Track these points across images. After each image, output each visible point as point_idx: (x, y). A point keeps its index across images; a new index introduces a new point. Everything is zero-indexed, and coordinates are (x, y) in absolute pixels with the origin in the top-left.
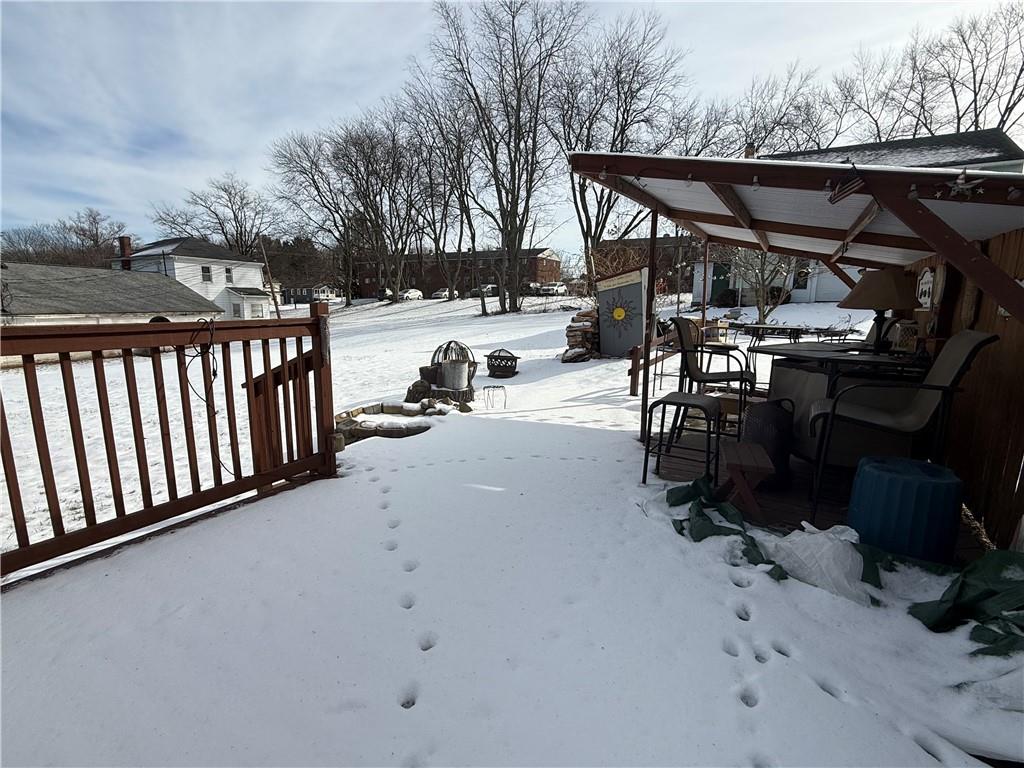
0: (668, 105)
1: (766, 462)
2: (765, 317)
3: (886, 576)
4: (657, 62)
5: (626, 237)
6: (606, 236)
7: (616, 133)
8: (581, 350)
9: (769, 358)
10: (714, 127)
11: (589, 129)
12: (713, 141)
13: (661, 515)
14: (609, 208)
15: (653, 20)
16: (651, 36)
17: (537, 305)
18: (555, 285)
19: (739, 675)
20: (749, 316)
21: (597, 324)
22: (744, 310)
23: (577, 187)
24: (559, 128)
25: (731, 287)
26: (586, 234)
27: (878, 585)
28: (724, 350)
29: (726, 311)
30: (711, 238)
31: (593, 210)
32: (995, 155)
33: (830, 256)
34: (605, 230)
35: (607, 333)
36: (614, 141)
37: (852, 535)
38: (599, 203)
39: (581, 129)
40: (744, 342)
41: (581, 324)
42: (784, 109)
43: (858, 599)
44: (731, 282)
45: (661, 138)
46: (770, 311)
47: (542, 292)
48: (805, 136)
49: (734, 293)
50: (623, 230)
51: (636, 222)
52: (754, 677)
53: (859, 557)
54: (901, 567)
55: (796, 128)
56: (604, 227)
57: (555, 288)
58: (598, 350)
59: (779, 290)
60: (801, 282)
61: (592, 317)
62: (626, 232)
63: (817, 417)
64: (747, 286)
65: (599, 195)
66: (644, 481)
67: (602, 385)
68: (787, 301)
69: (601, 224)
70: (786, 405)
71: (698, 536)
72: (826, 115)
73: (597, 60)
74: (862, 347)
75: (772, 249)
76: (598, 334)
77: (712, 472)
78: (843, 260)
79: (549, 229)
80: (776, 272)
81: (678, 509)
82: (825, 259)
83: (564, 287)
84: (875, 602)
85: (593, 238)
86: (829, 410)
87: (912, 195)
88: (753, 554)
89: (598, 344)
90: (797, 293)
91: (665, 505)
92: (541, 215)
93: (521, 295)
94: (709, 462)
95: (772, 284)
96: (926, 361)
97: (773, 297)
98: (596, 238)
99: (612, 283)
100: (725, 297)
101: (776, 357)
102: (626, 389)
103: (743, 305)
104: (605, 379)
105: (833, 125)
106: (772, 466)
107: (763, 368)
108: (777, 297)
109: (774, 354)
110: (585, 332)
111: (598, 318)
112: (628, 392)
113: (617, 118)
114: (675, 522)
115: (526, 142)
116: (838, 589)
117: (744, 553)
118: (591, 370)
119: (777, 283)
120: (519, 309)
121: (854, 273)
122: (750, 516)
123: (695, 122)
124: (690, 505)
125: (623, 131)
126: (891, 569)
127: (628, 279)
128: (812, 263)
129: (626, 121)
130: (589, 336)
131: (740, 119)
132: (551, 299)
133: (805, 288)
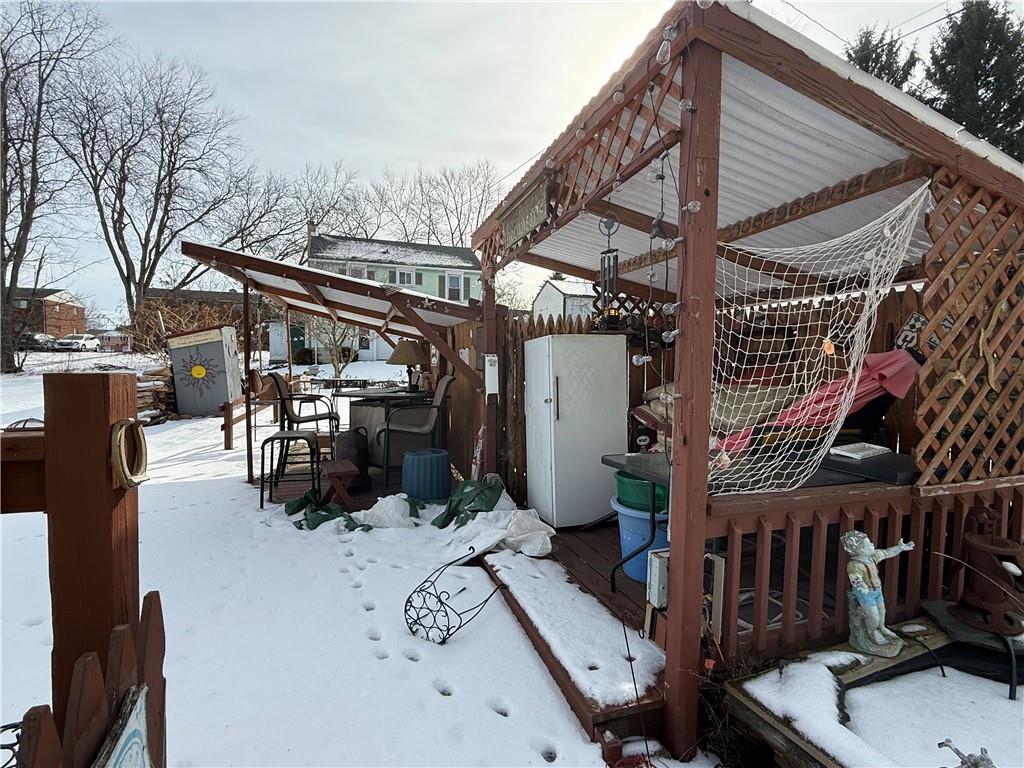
0: (224, 162)
1: (352, 468)
2: (340, 372)
3: (421, 512)
4: (207, 117)
5: (185, 288)
6: (155, 284)
7: (163, 173)
8: (154, 411)
9: (347, 400)
10: (275, 196)
11: (123, 161)
12: (275, 208)
13: (283, 522)
14: (158, 254)
15: (200, 74)
16: (198, 88)
17: (53, 363)
18: (81, 338)
19: (352, 579)
20: (327, 372)
21: (172, 382)
22: (321, 367)
23: (110, 223)
24: (75, 145)
25: (306, 346)
26: (127, 280)
27: (418, 517)
28: (312, 399)
29: (306, 368)
30: (290, 306)
31: (136, 254)
32: (470, 265)
33: (381, 328)
34: (154, 278)
35: (185, 394)
36: (160, 182)
37: (405, 496)
38: (145, 246)
39: (112, 157)
40: (328, 393)
41: (151, 383)
42: (336, 197)
43: (409, 526)
44: (307, 342)
45: (219, 192)
46: (344, 367)
47: (56, 346)
48: (355, 223)
49: (310, 352)
50: (179, 280)
51: (195, 274)
52: (359, 577)
53: (407, 504)
54: (427, 506)
55: (348, 215)
56: (152, 274)
57: (81, 342)
58: (175, 410)
59: (349, 350)
60: (364, 344)
61: (165, 376)
62: (183, 283)
63: (380, 432)
64: (322, 346)
65: (143, 236)
66: (262, 507)
67: (188, 445)
68: (356, 359)
69: (149, 270)
70: (362, 431)
71: (313, 526)
72: (369, 211)
73: (132, 90)
74: (404, 390)
75: (340, 319)
76: (174, 394)
77: (317, 487)
78: (388, 330)
79: (69, 268)
80: (344, 336)
81: (296, 516)
82: (377, 329)
83: (97, 341)
84: (417, 525)
85: (138, 285)
86: (385, 427)
87: (408, 305)
88: (351, 526)
89: (175, 404)
90: (362, 353)
91: (286, 515)
92: (51, 248)
93: (21, 350)
94: (313, 480)
95: (343, 345)
96: (432, 394)
97: (345, 356)
98: (143, 286)
99: (187, 341)
100: (304, 356)
101: (353, 399)
102: (218, 445)
103: (319, 363)
104: (191, 439)
105: (374, 220)
106: (356, 469)
107: (343, 407)
108: (347, 356)
109: (350, 396)
110: (156, 393)
111: (172, 378)
112: (223, 447)
113: (163, 160)
114: (295, 523)
115: (18, 151)
116: (400, 525)
117: (346, 527)
118: (170, 432)
119: (346, 344)
120: (19, 370)
121: (395, 339)
122: (347, 508)
123: (254, 186)
124: (303, 511)
125: (170, 174)
126: (424, 508)
127: (207, 337)
128: (371, 331)
129: (174, 164)
130: (161, 396)
131: (299, 195)
132: (76, 355)
133: (368, 348)
